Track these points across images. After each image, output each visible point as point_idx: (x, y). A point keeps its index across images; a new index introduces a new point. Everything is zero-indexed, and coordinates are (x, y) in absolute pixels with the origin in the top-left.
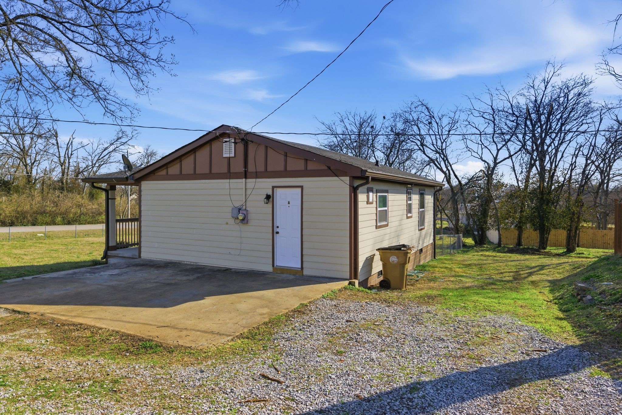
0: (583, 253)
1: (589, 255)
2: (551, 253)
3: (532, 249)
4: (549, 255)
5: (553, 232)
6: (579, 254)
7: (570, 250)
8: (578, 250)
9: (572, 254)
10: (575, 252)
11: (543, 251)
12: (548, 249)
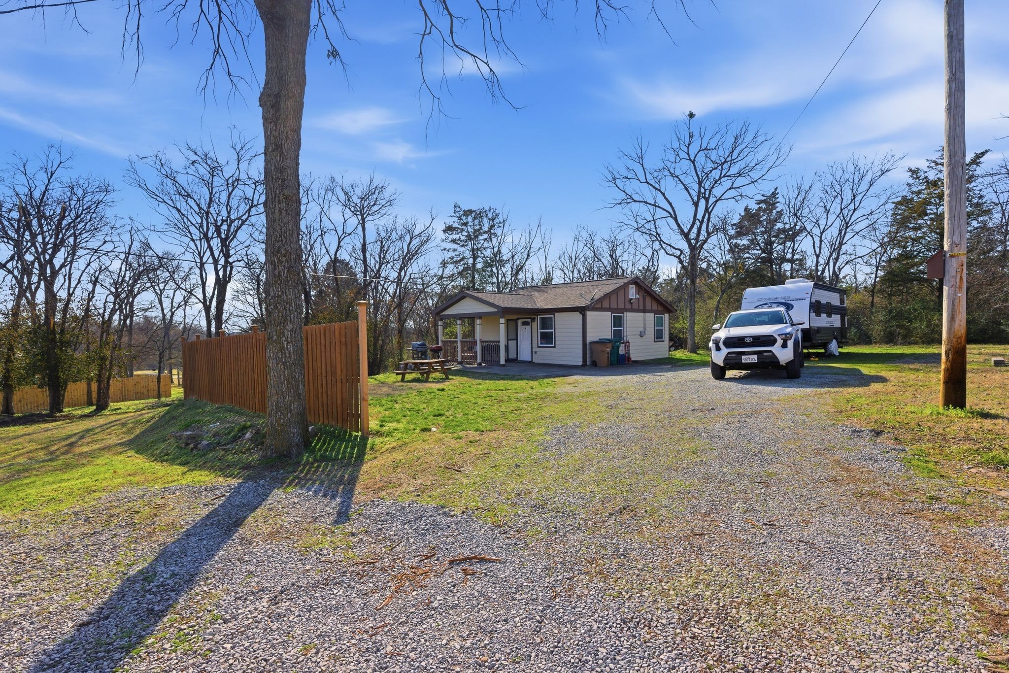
0: (120, 409)
1: (128, 409)
2: (74, 416)
3: (40, 415)
4: (70, 418)
5: (71, 387)
6: (116, 410)
7: (101, 406)
8: (113, 405)
9: (106, 412)
10: (109, 409)
11: (58, 414)
12: (66, 410)
